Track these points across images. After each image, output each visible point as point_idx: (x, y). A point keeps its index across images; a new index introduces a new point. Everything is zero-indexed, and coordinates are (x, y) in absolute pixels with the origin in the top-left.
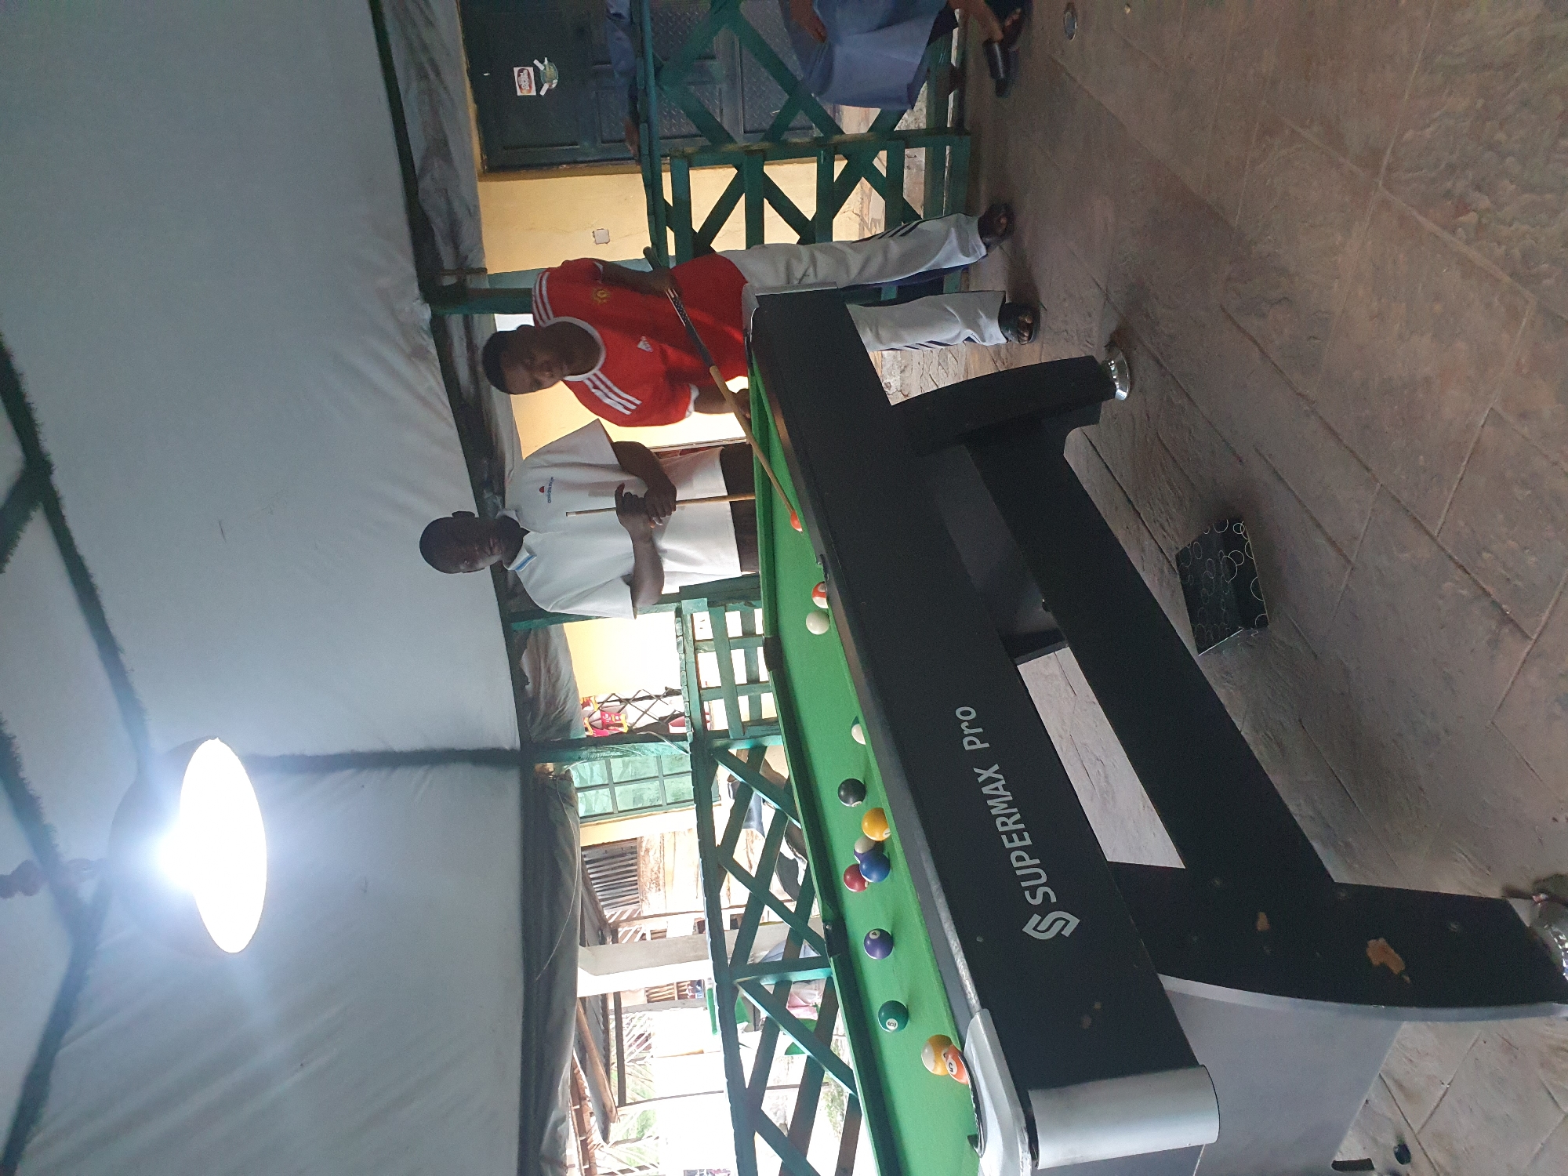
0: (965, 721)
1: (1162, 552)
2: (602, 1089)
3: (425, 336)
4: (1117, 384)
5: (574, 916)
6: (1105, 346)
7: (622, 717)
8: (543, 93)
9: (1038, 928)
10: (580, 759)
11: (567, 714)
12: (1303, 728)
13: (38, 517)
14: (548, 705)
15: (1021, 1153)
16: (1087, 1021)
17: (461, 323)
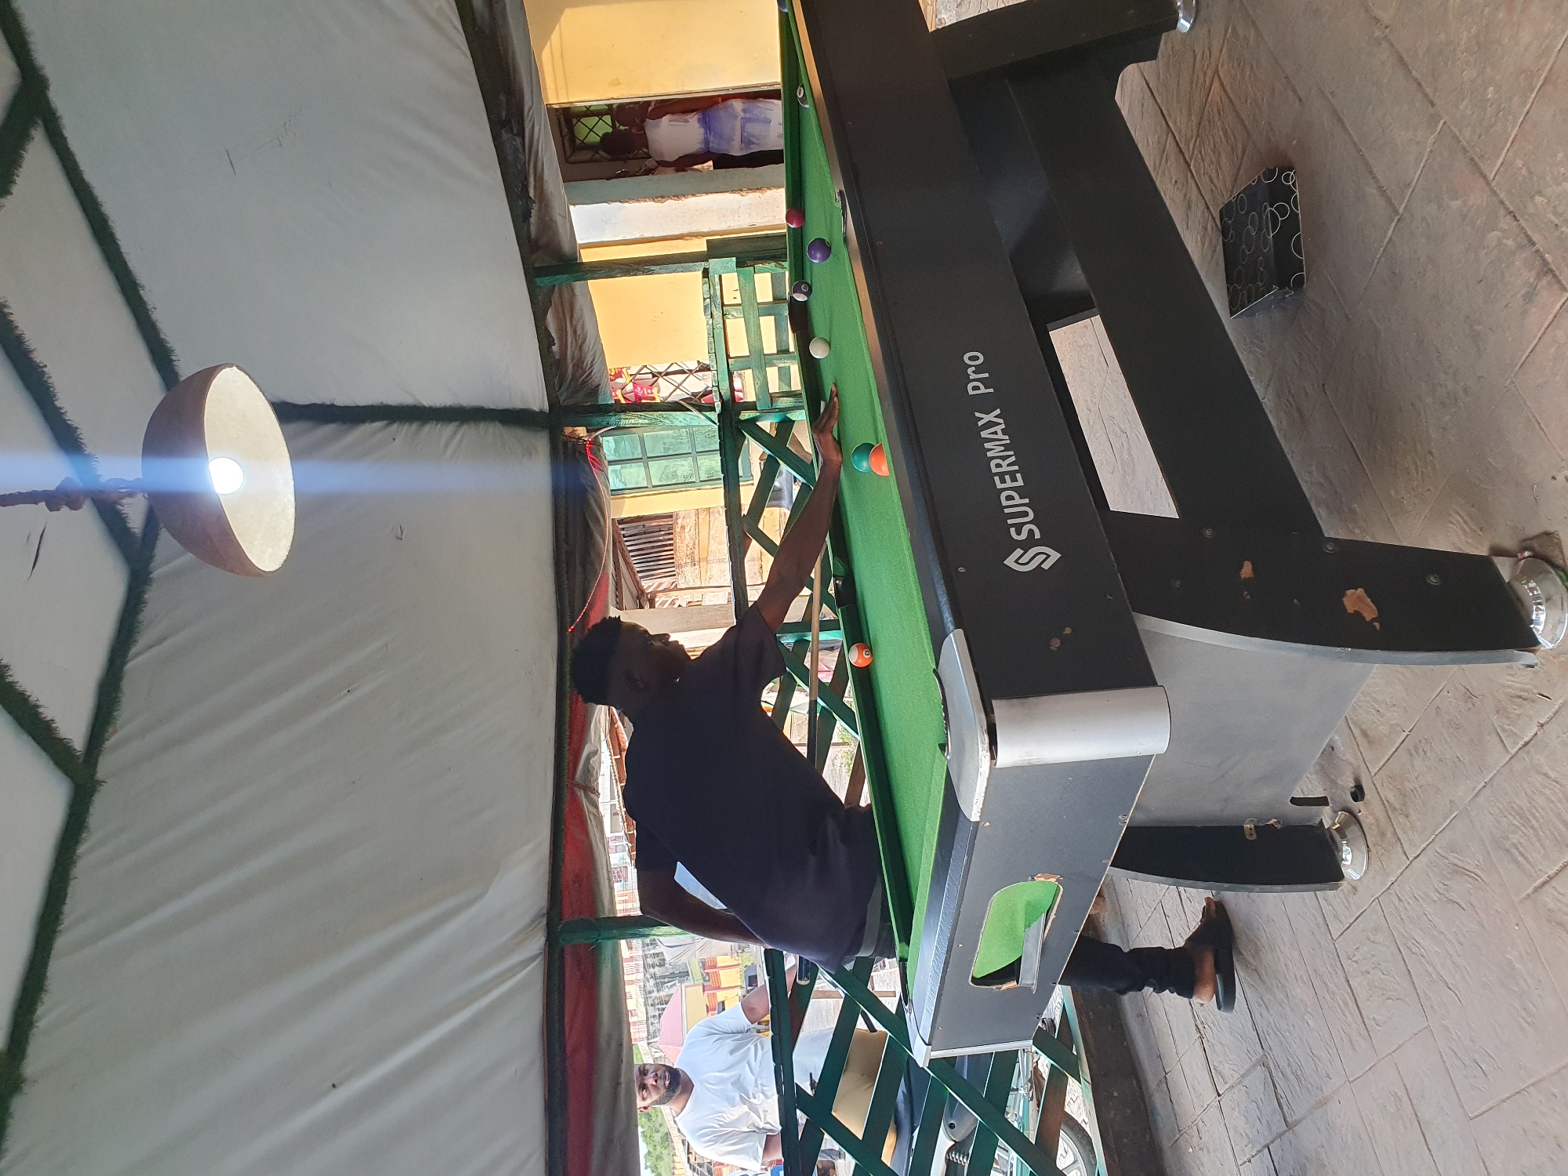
0: (972, 366)
1: (1208, 208)
4: (1180, 12)
7: (655, 390)
9: (1020, 561)
10: (608, 425)
11: (595, 379)
12: (1325, 393)
13: (38, 136)
14: (576, 368)
15: (980, 753)
16: (1056, 643)
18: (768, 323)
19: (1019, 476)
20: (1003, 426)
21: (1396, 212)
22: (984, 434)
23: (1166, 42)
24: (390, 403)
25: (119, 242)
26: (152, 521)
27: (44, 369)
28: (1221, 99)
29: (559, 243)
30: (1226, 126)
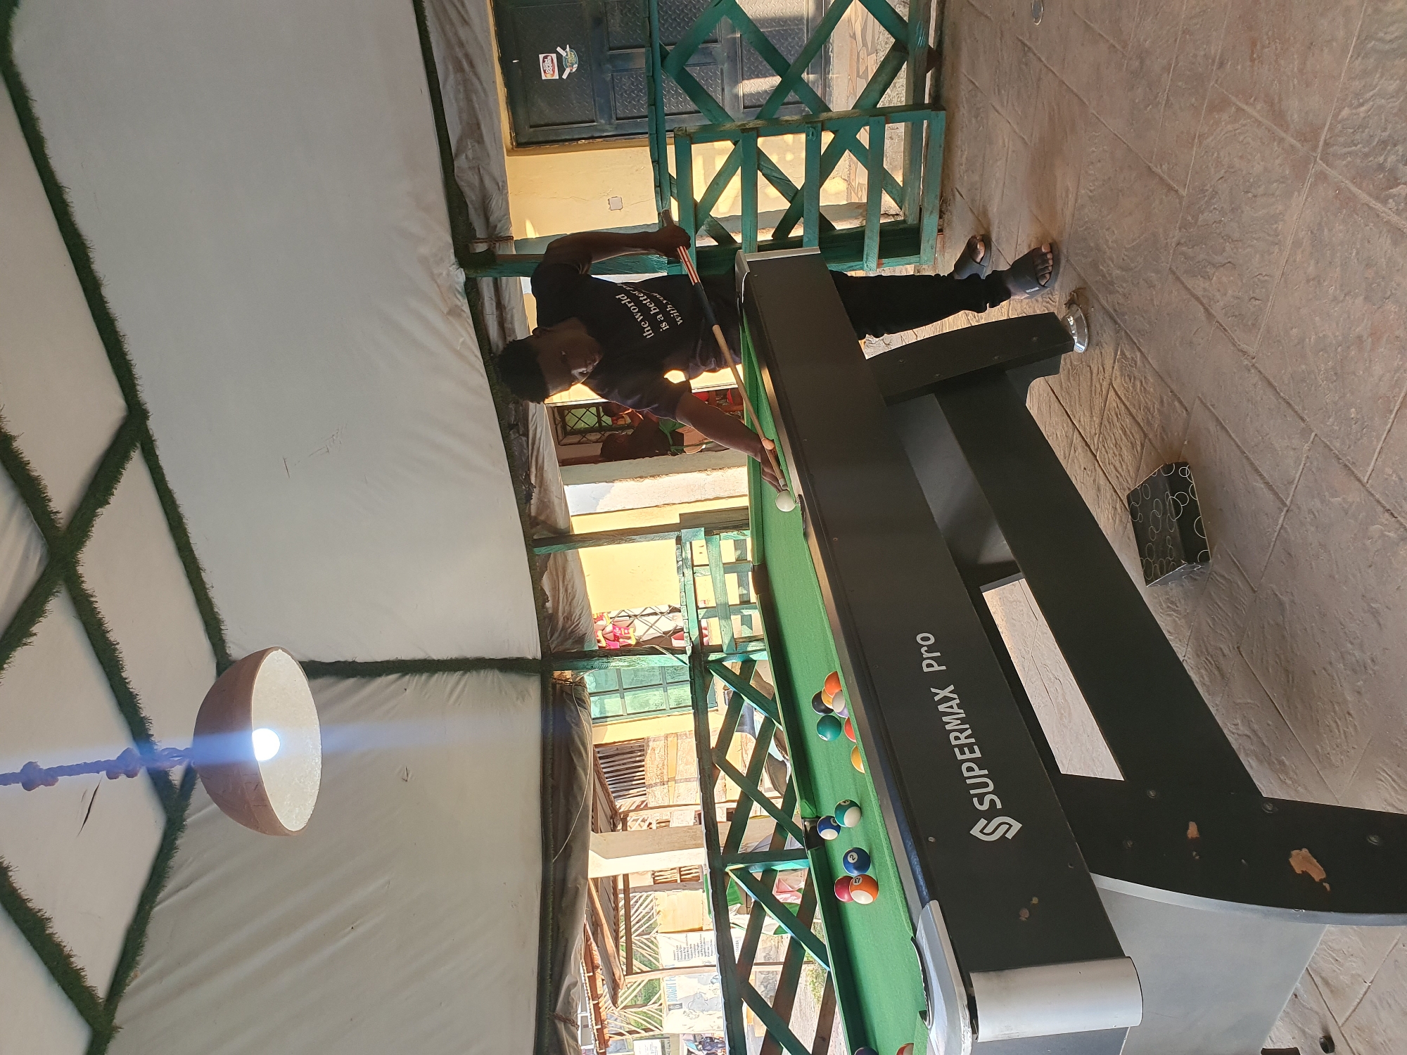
0: (924, 646)
1: (1115, 491)
2: (612, 959)
3: (460, 297)
4: (1075, 338)
5: (586, 806)
6: (1065, 304)
7: (631, 630)
8: (565, 76)
9: (984, 832)
10: (592, 668)
11: (582, 629)
12: (1242, 655)
13: (136, 456)
14: (566, 619)
15: (962, 1027)
16: (1025, 914)
17: (491, 285)
18: (732, 578)
19: (976, 747)
20: (958, 701)
21: (1285, 505)
22: (941, 708)
23: (1065, 360)
24: (403, 658)
25: (189, 535)
26: (189, 775)
27: (117, 646)
28: (1117, 406)
29: (556, 521)
30: (1125, 427)
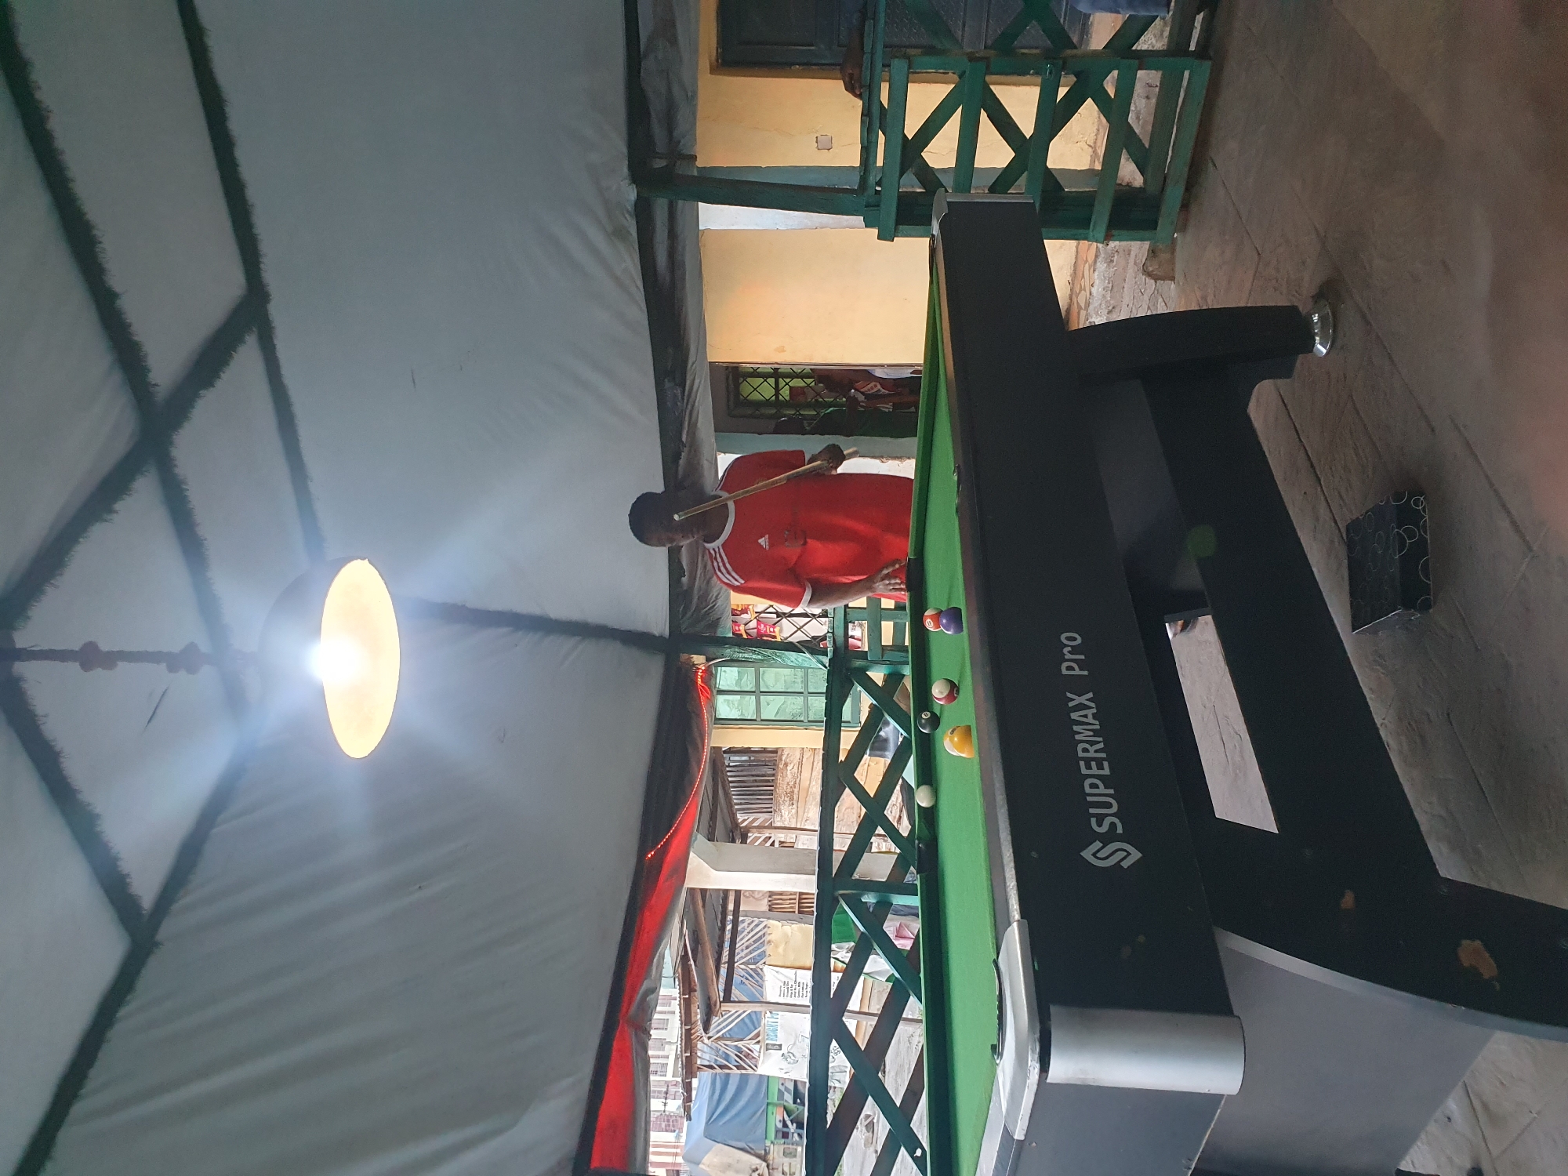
0: (1068, 646)
1: (1336, 522)
2: (710, 983)
3: (627, 215)
4: (1317, 338)
6: (1313, 297)
7: (777, 629)
9: (1098, 855)
11: (717, 611)
12: (1451, 723)
13: (251, 342)
14: (701, 598)
15: (1030, 1062)
16: (1126, 952)
17: (666, 207)
19: (1106, 764)
20: (1095, 711)
21: (1530, 549)
22: (1074, 716)
23: (1301, 364)
24: (518, 611)
28: (1355, 423)
30: (1358, 445)
